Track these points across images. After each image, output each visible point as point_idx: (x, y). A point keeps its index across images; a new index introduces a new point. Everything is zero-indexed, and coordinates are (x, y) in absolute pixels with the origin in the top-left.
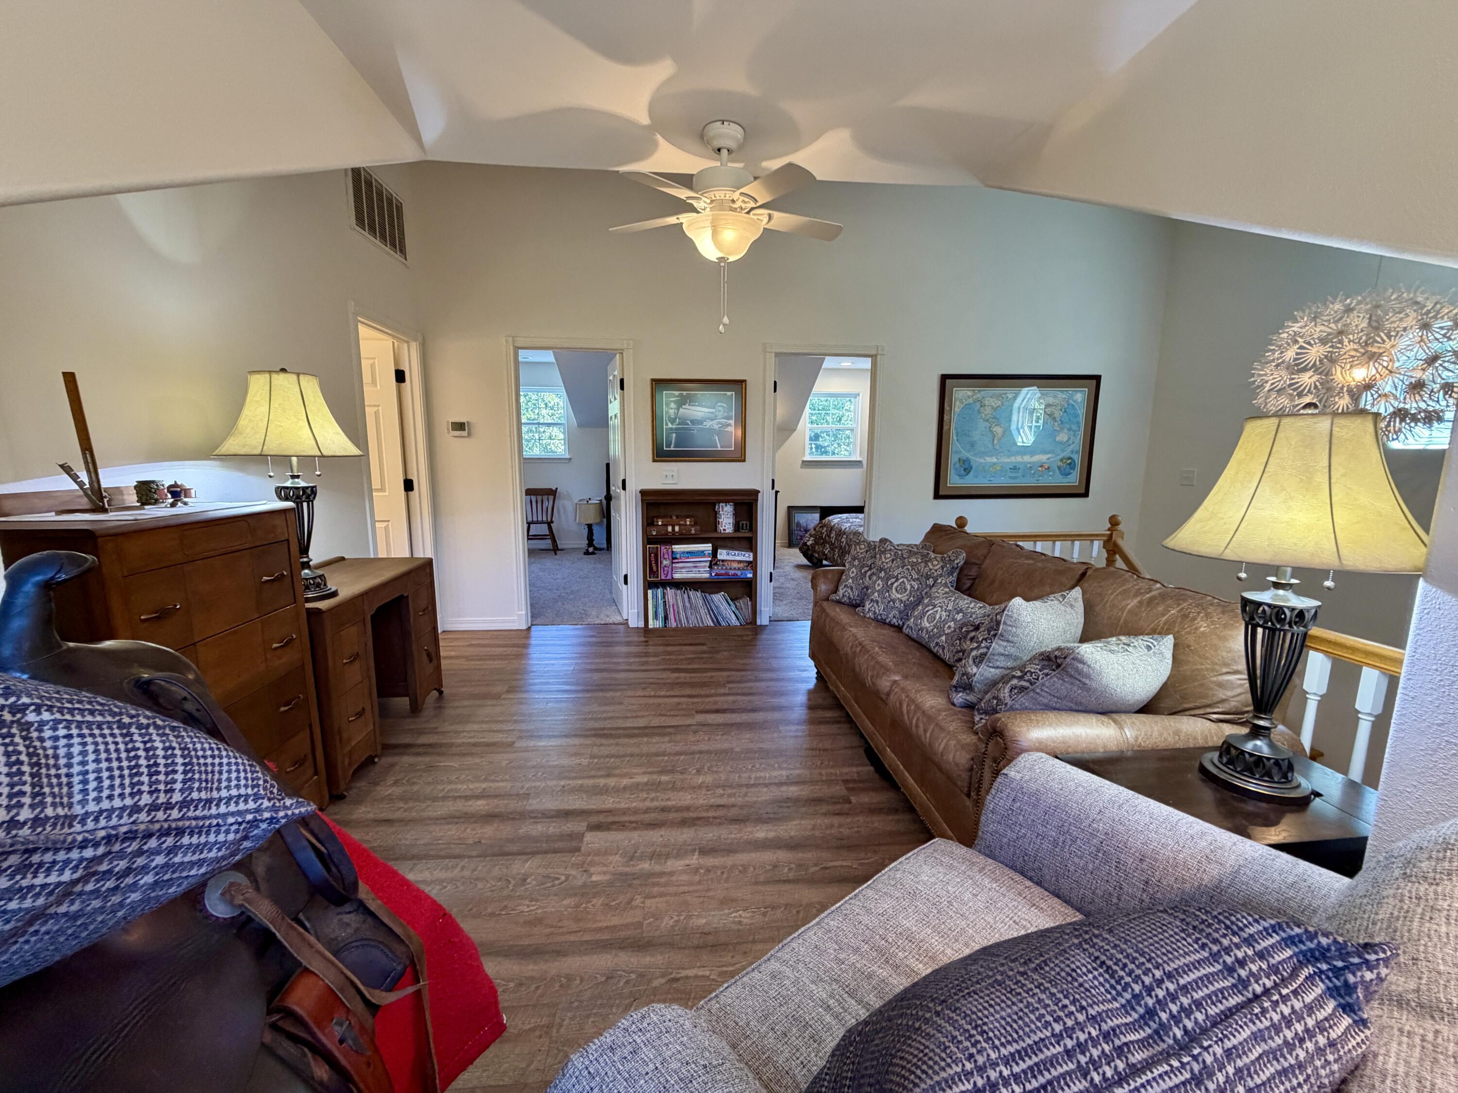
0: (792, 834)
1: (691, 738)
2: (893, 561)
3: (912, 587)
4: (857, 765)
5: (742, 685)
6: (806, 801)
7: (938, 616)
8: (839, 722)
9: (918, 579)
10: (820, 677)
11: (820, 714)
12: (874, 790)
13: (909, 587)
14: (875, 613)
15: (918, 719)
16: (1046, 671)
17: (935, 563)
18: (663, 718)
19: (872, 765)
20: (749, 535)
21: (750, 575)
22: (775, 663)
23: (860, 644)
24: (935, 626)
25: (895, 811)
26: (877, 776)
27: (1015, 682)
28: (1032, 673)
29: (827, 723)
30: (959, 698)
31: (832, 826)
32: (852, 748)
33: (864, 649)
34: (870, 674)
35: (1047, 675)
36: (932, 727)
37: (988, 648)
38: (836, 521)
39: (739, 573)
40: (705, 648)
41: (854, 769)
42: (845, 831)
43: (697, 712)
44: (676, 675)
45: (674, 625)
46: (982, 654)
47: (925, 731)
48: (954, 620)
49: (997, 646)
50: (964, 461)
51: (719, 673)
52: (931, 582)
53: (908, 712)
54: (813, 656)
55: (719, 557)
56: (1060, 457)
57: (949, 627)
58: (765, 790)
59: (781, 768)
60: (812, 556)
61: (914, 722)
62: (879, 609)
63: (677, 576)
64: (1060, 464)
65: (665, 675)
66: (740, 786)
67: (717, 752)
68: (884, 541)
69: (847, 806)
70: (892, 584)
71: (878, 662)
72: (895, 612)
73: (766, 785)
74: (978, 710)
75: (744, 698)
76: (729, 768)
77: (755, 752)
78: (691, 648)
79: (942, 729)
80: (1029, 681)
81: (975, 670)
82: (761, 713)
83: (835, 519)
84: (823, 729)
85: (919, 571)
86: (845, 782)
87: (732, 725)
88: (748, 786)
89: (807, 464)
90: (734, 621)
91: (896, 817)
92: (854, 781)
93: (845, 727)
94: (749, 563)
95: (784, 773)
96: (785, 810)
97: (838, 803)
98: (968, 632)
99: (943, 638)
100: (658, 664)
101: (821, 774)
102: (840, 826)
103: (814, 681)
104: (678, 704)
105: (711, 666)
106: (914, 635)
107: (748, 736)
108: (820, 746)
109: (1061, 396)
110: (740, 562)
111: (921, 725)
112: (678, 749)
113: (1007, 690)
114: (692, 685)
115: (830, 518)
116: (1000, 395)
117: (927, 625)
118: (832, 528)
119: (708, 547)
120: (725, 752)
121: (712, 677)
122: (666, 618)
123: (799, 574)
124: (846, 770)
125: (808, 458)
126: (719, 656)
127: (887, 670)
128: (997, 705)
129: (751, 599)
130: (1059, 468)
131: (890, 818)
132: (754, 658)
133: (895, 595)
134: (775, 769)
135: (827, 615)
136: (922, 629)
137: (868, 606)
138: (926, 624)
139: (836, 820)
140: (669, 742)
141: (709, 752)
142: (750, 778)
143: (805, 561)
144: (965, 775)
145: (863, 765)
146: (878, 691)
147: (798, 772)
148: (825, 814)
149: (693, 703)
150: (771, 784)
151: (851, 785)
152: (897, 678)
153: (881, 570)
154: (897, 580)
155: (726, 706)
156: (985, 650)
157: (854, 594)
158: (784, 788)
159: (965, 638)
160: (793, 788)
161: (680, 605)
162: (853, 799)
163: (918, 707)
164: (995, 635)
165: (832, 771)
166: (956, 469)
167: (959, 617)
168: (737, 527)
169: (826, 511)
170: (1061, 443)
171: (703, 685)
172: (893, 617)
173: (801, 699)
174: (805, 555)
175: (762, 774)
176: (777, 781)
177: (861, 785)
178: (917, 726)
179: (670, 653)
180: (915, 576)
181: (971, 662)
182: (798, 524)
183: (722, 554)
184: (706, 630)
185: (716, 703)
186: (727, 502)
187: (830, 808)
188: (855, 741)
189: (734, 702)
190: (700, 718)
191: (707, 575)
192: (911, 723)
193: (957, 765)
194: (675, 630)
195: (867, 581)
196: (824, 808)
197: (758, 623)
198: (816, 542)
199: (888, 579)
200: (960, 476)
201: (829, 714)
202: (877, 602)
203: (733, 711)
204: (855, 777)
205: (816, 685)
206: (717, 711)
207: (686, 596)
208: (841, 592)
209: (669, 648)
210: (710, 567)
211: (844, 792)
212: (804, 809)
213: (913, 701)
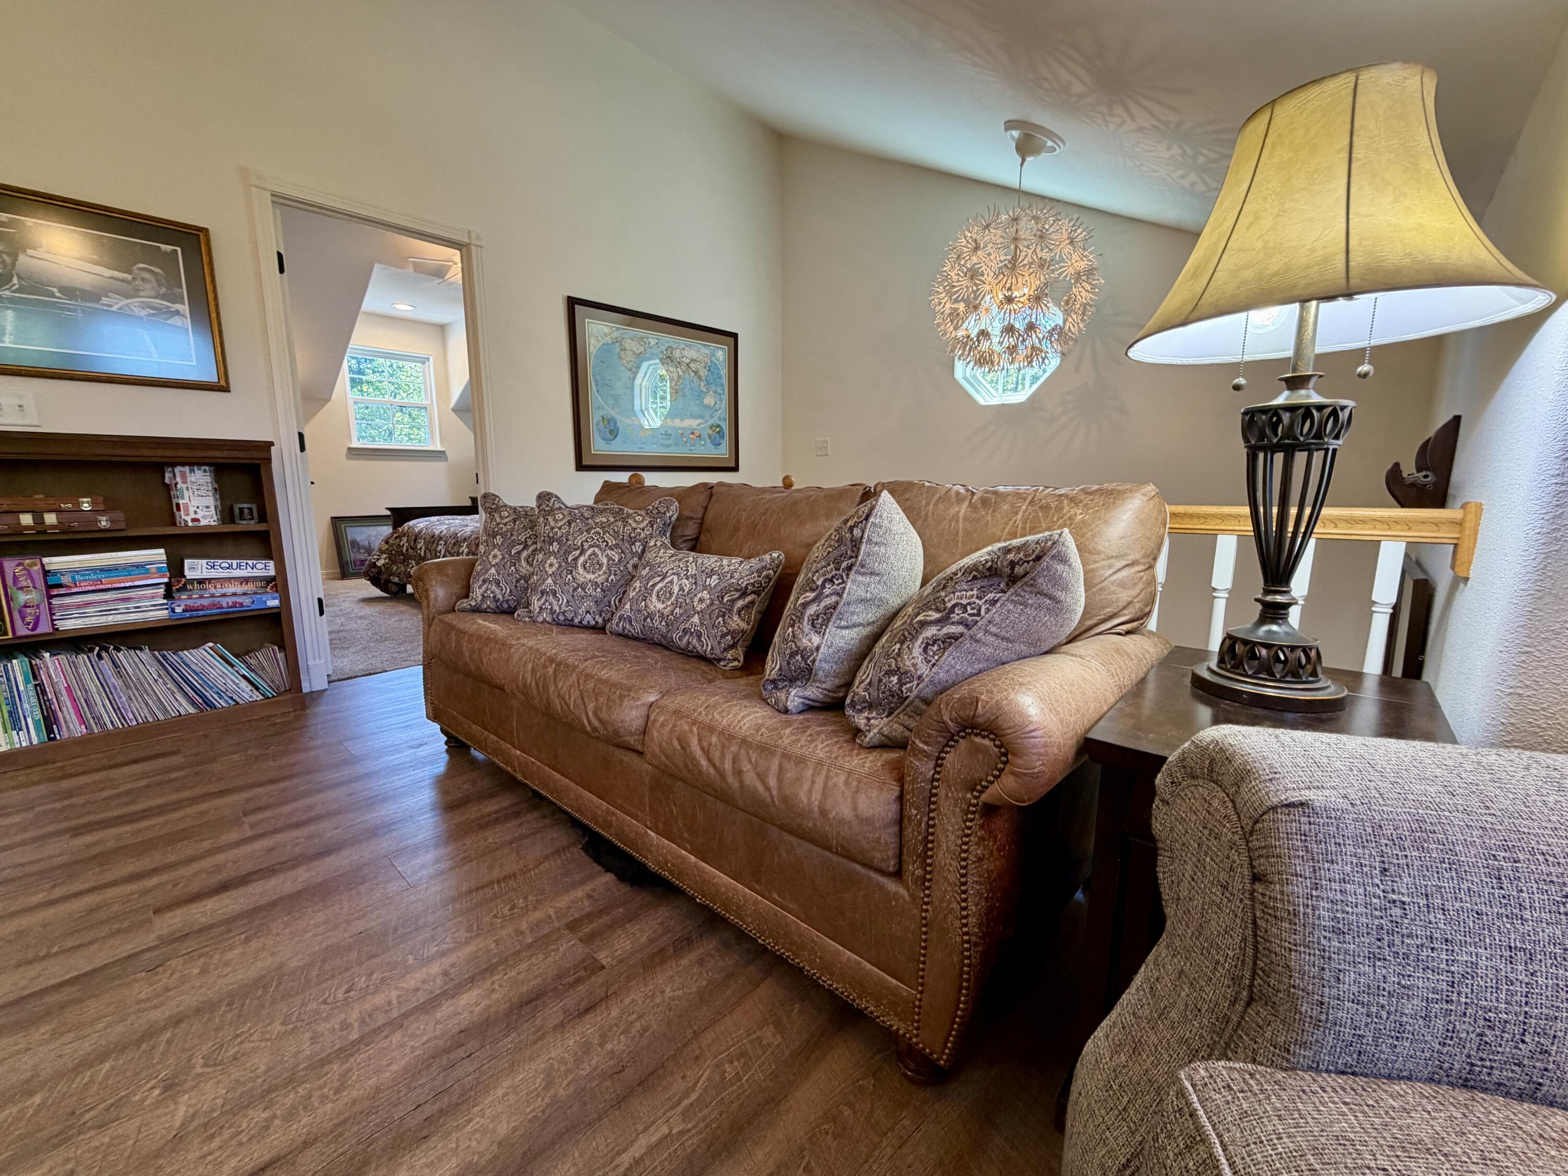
0: (503, 1129)
1: (141, 990)
2: (569, 523)
3: (610, 559)
4: (582, 882)
5: (286, 809)
6: (508, 1013)
7: (676, 589)
8: (517, 814)
9: (617, 546)
10: (456, 746)
11: (474, 812)
12: (630, 918)
13: (605, 561)
14: (552, 612)
15: (735, 760)
16: (990, 596)
17: (638, 518)
18: (37, 968)
19: (608, 870)
20: (262, 527)
21: (274, 603)
22: (355, 748)
23: (552, 661)
24: (676, 604)
25: (684, 943)
26: (625, 889)
27: (931, 632)
28: (964, 607)
29: (496, 821)
30: (794, 697)
31: (587, 1048)
32: (557, 852)
33: (562, 667)
34: (591, 706)
35: (994, 602)
36: (775, 766)
37: (840, 595)
38: (421, 525)
39: (247, 601)
40: (177, 760)
41: (579, 893)
42: (619, 1045)
43: (156, 912)
44: (89, 838)
45: (79, 730)
46: (827, 608)
47: (762, 778)
48: (705, 587)
49: (855, 586)
50: (609, 420)
51: (216, 802)
52: (638, 547)
53: (706, 752)
54: (435, 714)
55: (189, 574)
56: (709, 423)
57: (701, 600)
58: (397, 1037)
59: (425, 961)
60: (388, 581)
61: (728, 765)
62: (559, 604)
63: (70, 624)
64: (710, 431)
65: (51, 848)
66: (319, 1065)
67: (231, 998)
68: (544, 497)
69: (598, 979)
70: (576, 559)
71: (600, 680)
72: (588, 604)
73: (396, 1024)
74: (853, 705)
75: (296, 833)
76: (278, 1027)
77: (349, 948)
78: (138, 768)
79: (801, 761)
80: (961, 622)
81: (816, 639)
82: (345, 853)
83: (420, 524)
84: (494, 836)
85: (616, 534)
86: (573, 926)
87: (273, 904)
88: (344, 1053)
89: (355, 453)
90: (247, 693)
91: (693, 956)
92: (589, 917)
93: (531, 819)
94: (269, 580)
95: (435, 969)
96: (468, 1066)
97: (579, 981)
98: (733, 601)
99: (696, 619)
100: (24, 830)
101: (519, 933)
102: (604, 1039)
103: (445, 757)
104: (92, 910)
105: (195, 792)
106: (636, 629)
107: (321, 917)
108: (497, 873)
109: (704, 351)
110: (245, 580)
111: (746, 767)
112: (86, 1046)
113: (917, 651)
114: (144, 847)
115: (412, 523)
116: (642, 339)
117: (660, 606)
118: (417, 537)
119: (158, 554)
120: (260, 983)
121: (202, 814)
122: (49, 721)
123: (369, 610)
124: (563, 901)
125: (355, 444)
126: (216, 768)
127: (626, 692)
128: (901, 683)
129: (282, 648)
130: (710, 436)
131: (685, 962)
132: (307, 750)
133: (583, 575)
134: (408, 970)
135: (461, 632)
136: (651, 616)
137: (536, 604)
138: (656, 605)
139: (590, 1027)
140: (55, 1035)
141: (210, 1006)
142: (345, 1026)
143: (377, 592)
144: (888, 836)
145: (590, 878)
146: (616, 733)
147: (469, 950)
148: (561, 1026)
149: (145, 892)
150: (405, 1016)
151: (587, 929)
152: (652, 699)
153: (551, 541)
154: (583, 552)
155: (249, 867)
156: (834, 598)
157: (503, 592)
158: (446, 1009)
159: (730, 611)
160: (468, 998)
161: (93, 686)
162: (603, 957)
163: (727, 737)
164: (849, 568)
165: (539, 915)
166: (599, 430)
167: (714, 581)
168: (227, 514)
169: (400, 516)
170: (707, 407)
171: (183, 835)
172: (586, 612)
173: (426, 796)
174: (375, 581)
175: (379, 999)
176: (422, 997)
177: (606, 919)
178: (739, 773)
179: (70, 794)
180: (612, 542)
181: (807, 627)
182: (355, 544)
183: (196, 568)
184: (179, 723)
185: (217, 869)
186: (193, 463)
187: (571, 1000)
188: (559, 836)
189: (270, 850)
190: (174, 920)
191: (163, 614)
192: (722, 775)
193: (868, 821)
194: (83, 742)
195: (524, 568)
196: (553, 1011)
197: (306, 688)
198: (392, 560)
199: (567, 552)
200: (607, 440)
201: (490, 807)
202: (554, 593)
203: (269, 872)
204: (587, 906)
205: (451, 765)
206: (224, 887)
207: (106, 664)
208: (477, 592)
209: (66, 784)
210: (168, 595)
211: (581, 950)
212: (507, 1042)
213: (711, 729)
